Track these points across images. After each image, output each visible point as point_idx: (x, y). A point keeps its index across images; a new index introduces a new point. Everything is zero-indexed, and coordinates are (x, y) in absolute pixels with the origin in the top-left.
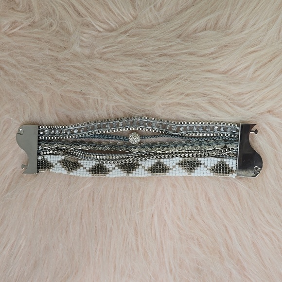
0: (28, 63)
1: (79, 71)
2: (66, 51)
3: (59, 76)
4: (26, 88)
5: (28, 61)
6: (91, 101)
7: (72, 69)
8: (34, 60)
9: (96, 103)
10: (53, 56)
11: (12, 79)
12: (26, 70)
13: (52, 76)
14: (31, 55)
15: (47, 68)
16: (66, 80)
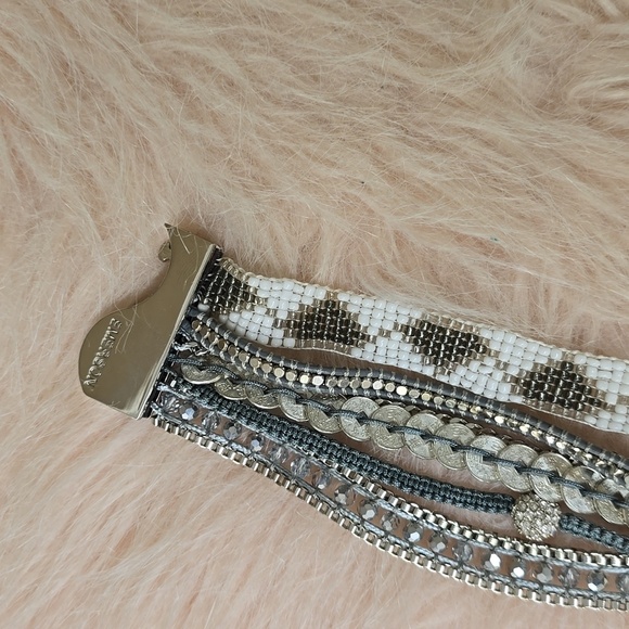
0: (289, 84)
1: (502, 160)
2: (462, 70)
3: (407, 161)
4: (266, 184)
5: (292, 77)
6: (519, 286)
7: (469, 146)
8: (316, 79)
9: (541, 299)
10: (397, 77)
11: (213, 135)
12: (279, 113)
13: (378, 155)
14: (306, 57)
15: (365, 120)
16: (434, 184)
